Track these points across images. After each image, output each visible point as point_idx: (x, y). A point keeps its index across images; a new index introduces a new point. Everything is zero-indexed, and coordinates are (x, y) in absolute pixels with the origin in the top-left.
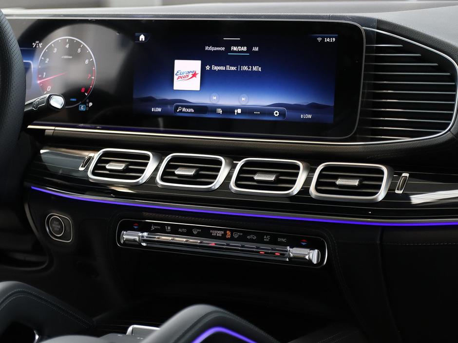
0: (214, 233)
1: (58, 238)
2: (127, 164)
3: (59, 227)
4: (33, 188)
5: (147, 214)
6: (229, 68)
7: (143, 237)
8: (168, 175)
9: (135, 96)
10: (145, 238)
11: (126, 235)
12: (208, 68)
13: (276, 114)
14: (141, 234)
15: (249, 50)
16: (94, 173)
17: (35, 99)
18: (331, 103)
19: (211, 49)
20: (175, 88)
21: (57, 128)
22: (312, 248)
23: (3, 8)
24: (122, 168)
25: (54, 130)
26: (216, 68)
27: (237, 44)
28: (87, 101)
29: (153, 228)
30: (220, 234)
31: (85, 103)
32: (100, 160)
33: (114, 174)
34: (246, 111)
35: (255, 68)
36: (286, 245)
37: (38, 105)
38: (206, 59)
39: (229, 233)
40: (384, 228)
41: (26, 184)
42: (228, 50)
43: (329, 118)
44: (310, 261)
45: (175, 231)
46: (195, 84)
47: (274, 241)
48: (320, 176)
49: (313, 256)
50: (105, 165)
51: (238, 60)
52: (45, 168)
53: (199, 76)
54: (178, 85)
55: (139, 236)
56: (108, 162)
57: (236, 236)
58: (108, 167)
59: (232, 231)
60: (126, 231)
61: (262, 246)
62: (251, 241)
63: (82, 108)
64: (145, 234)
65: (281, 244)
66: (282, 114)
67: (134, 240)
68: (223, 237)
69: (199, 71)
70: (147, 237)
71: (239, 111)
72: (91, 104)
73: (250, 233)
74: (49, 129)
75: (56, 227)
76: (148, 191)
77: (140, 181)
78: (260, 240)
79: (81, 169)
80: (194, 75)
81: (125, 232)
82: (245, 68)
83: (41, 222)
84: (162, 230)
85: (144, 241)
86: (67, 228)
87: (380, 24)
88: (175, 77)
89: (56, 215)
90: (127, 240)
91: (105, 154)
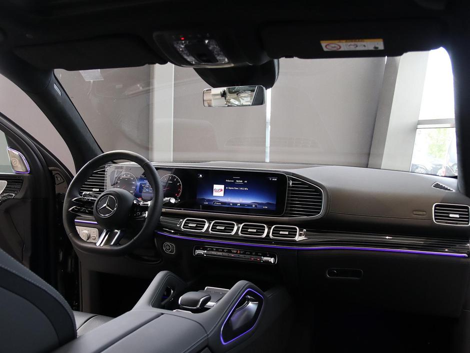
0: (233, 251)
1: (168, 252)
2: (196, 224)
3: (169, 248)
4: (158, 232)
5: (206, 244)
6: (235, 188)
8: (213, 229)
9: (197, 198)
11: (198, 251)
12: (227, 188)
13: (254, 206)
15: (243, 182)
16: (183, 228)
18: (275, 203)
19: (228, 181)
20: (214, 195)
22: (271, 258)
24: (195, 226)
25: (166, 210)
26: (230, 188)
27: (238, 179)
29: (208, 249)
30: (235, 252)
32: (186, 223)
33: (191, 228)
34: (241, 205)
35: (245, 189)
36: (261, 256)
38: (226, 185)
39: (239, 251)
40: (298, 250)
42: (235, 181)
43: (273, 208)
44: (271, 262)
45: (217, 250)
46: (222, 194)
47: (256, 255)
48: (273, 230)
49: (272, 260)
51: (239, 186)
52: (161, 224)
53: (223, 191)
54: (215, 194)
55: (203, 252)
56: (189, 223)
57: (242, 252)
58: (189, 225)
59: (240, 251)
61: (252, 256)
62: (248, 254)
64: (206, 251)
65: (259, 255)
66: (256, 206)
67: (201, 254)
68: (237, 253)
69: (223, 189)
71: (239, 205)
72: (179, 200)
73: (247, 252)
76: (206, 235)
77: (202, 231)
78: (251, 254)
79: (178, 226)
80: (221, 190)
82: (242, 189)
83: (161, 246)
84: (212, 250)
85: (205, 254)
86: (173, 249)
87: (293, 174)
88: (214, 191)
89: (168, 243)
90: (198, 253)
91: (187, 220)
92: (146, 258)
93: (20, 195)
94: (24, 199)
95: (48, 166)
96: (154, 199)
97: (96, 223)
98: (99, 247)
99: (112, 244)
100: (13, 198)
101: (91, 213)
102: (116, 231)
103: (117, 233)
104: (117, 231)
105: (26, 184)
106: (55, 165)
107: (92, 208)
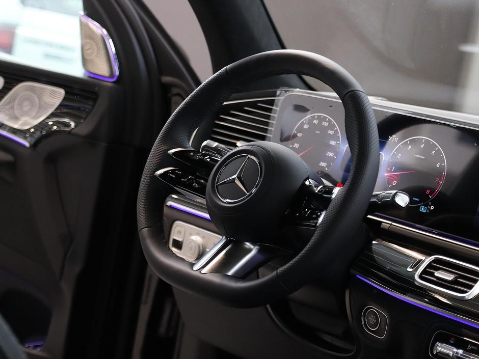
1: (370, 331)
2: (457, 276)
3: (375, 321)
4: (358, 276)
5: (467, 331)
7: (457, 353)
10: (459, 355)
11: (441, 347)
14: (455, 350)
16: (421, 277)
17: (381, 192)
21: (393, 224)
23: (370, 95)
24: (450, 279)
25: (391, 224)
28: (430, 203)
29: (469, 347)
31: (426, 205)
32: (429, 266)
33: (441, 282)
37: (383, 198)
41: (352, 271)
50: (434, 271)
52: (373, 259)
55: (454, 352)
56: (437, 269)
58: (437, 274)
60: (442, 343)
63: (423, 209)
64: (460, 351)
67: (448, 355)
70: (461, 355)
72: (432, 208)
74: (386, 223)
75: (372, 320)
77: (467, 297)
79: (409, 270)
81: (440, 344)
83: (359, 312)
85: (458, 357)
86: (383, 325)
89: (375, 309)
90: (440, 352)
91: (436, 261)
92: (328, 338)
93: (85, 129)
94: (91, 139)
95: (161, 72)
96: (347, 184)
97: (207, 216)
98: (197, 274)
99: (230, 273)
100: (69, 132)
101: (201, 191)
102: (248, 245)
103: (250, 250)
104: (252, 247)
105: (102, 104)
106: (177, 73)
107: (206, 181)
